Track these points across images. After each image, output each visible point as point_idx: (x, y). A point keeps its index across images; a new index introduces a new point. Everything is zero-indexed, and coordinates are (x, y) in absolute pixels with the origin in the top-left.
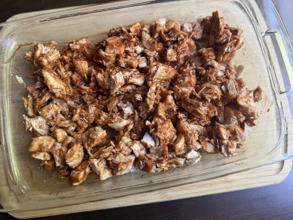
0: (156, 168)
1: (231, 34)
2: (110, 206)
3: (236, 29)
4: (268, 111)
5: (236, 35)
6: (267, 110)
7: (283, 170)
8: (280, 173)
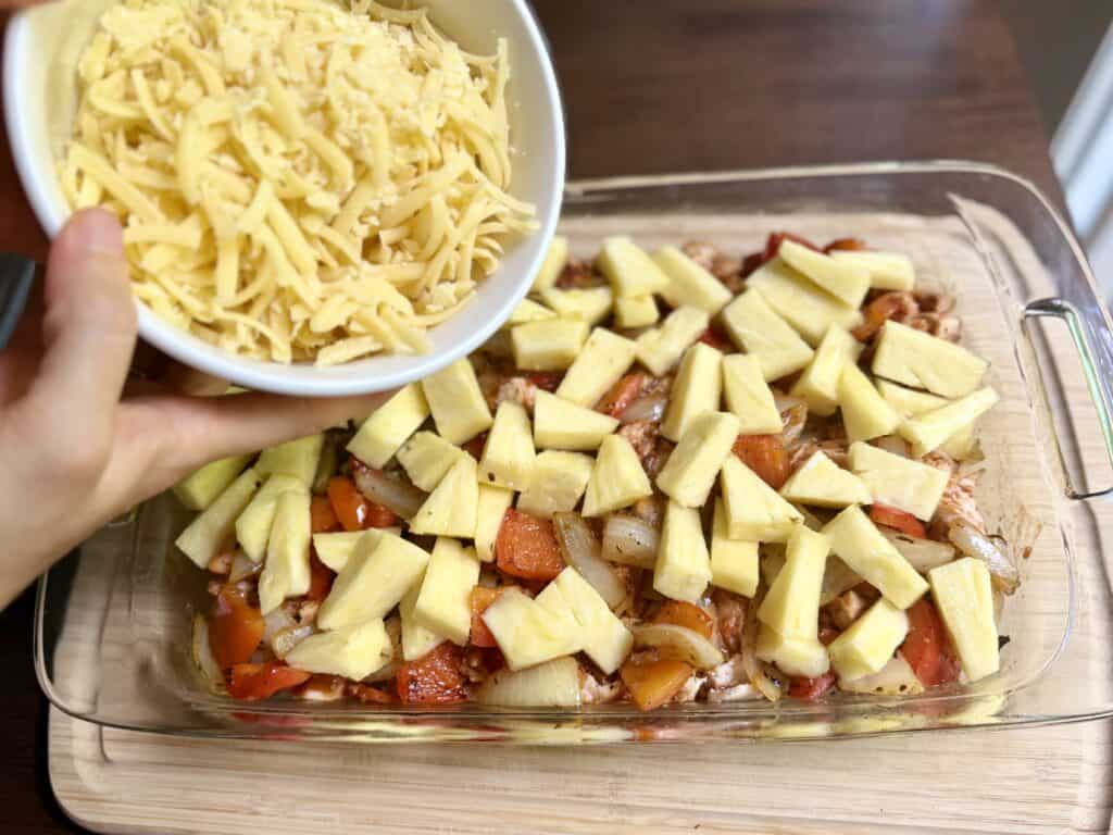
0: (598, 686)
1: (913, 305)
3: (932, 294)
4: (1027, 554)
5: (931, 309)
6: (1021, 553)
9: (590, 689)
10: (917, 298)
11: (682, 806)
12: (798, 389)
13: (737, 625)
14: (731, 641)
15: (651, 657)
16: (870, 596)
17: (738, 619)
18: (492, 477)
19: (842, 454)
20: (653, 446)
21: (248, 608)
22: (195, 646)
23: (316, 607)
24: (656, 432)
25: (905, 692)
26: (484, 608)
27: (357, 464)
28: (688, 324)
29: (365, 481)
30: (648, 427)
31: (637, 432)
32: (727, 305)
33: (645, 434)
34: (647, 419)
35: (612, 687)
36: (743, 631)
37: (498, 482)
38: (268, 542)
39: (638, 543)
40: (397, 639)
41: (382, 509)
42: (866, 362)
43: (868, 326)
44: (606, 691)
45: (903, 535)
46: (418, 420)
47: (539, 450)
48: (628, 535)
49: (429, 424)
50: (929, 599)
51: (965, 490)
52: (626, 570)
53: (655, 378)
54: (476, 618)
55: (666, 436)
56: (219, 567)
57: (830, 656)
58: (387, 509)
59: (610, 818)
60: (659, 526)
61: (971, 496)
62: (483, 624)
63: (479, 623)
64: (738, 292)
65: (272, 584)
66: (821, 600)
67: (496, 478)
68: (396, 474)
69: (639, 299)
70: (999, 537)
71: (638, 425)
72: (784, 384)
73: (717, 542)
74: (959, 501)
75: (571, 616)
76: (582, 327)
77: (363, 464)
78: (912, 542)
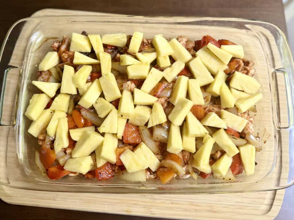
0: (150, 174)
1: (242, 64)
2: (94, 209)
3: (248, 61)
4: (265, 143)
5: (247, 66)
6: (263, 142)
7: (270, 212)
8: (266, 215)
9: (148, 176)
10: (244, 62)
11: (169, 199)
12: (209, 90)
13: (187, 158)
14: (186, 161)
15: (166, 170)
16: (223, 153)
17: (188, 156)
18: (122, 116)
19: (219, 110)
20: (167, 104)
21: (51, 150)
22: (36, 161)
23: (71, 150)
24: (168, 100)
25: (230, 180)
26: (120, 154)
27: (81, 108)
28: (179, 66)
29: (84, 113)
30: (166, 99)
31: (163, 100)
32: (190, 61)
33: (165, 100)
34: (166, 96)
35: (154, 176)
36: (189, 159)
37: (124, 117)
38: (56, 132)
39: (163, 136)
40: (95, 160)
41: (89, 121)
42: (228, 82)
43: (229, 70)
44: (152, 176)
45: (234, 137)
46: (99, 94)
47: (135, 106)
48: (160, 133)
49: (102, 96)
50: (239, 154)
51: (251, 122)
52: (159, 143)
53: (169, 83)
54: (117, 157)
55: (171, 102)
56: (41, 138)
57: (212, 169)
58: (91, 121)
59: (150, 201)
60: (169, 131)
61: (252, 123)
62: (120, 160)
63: (119, 159)
64: (194, 56)
65: (58, 144)
66: (211, 153)
67: (123, 116)
68: (93, 110)
69: (165, 57)
70: (258, 137)
71: (163, 98)
72: (205, 88)
73: (184, 137)
74: (249, 125)
75: (144, 157)
76: (148, 67)
77: (83, 107)
78: (236, 139)
